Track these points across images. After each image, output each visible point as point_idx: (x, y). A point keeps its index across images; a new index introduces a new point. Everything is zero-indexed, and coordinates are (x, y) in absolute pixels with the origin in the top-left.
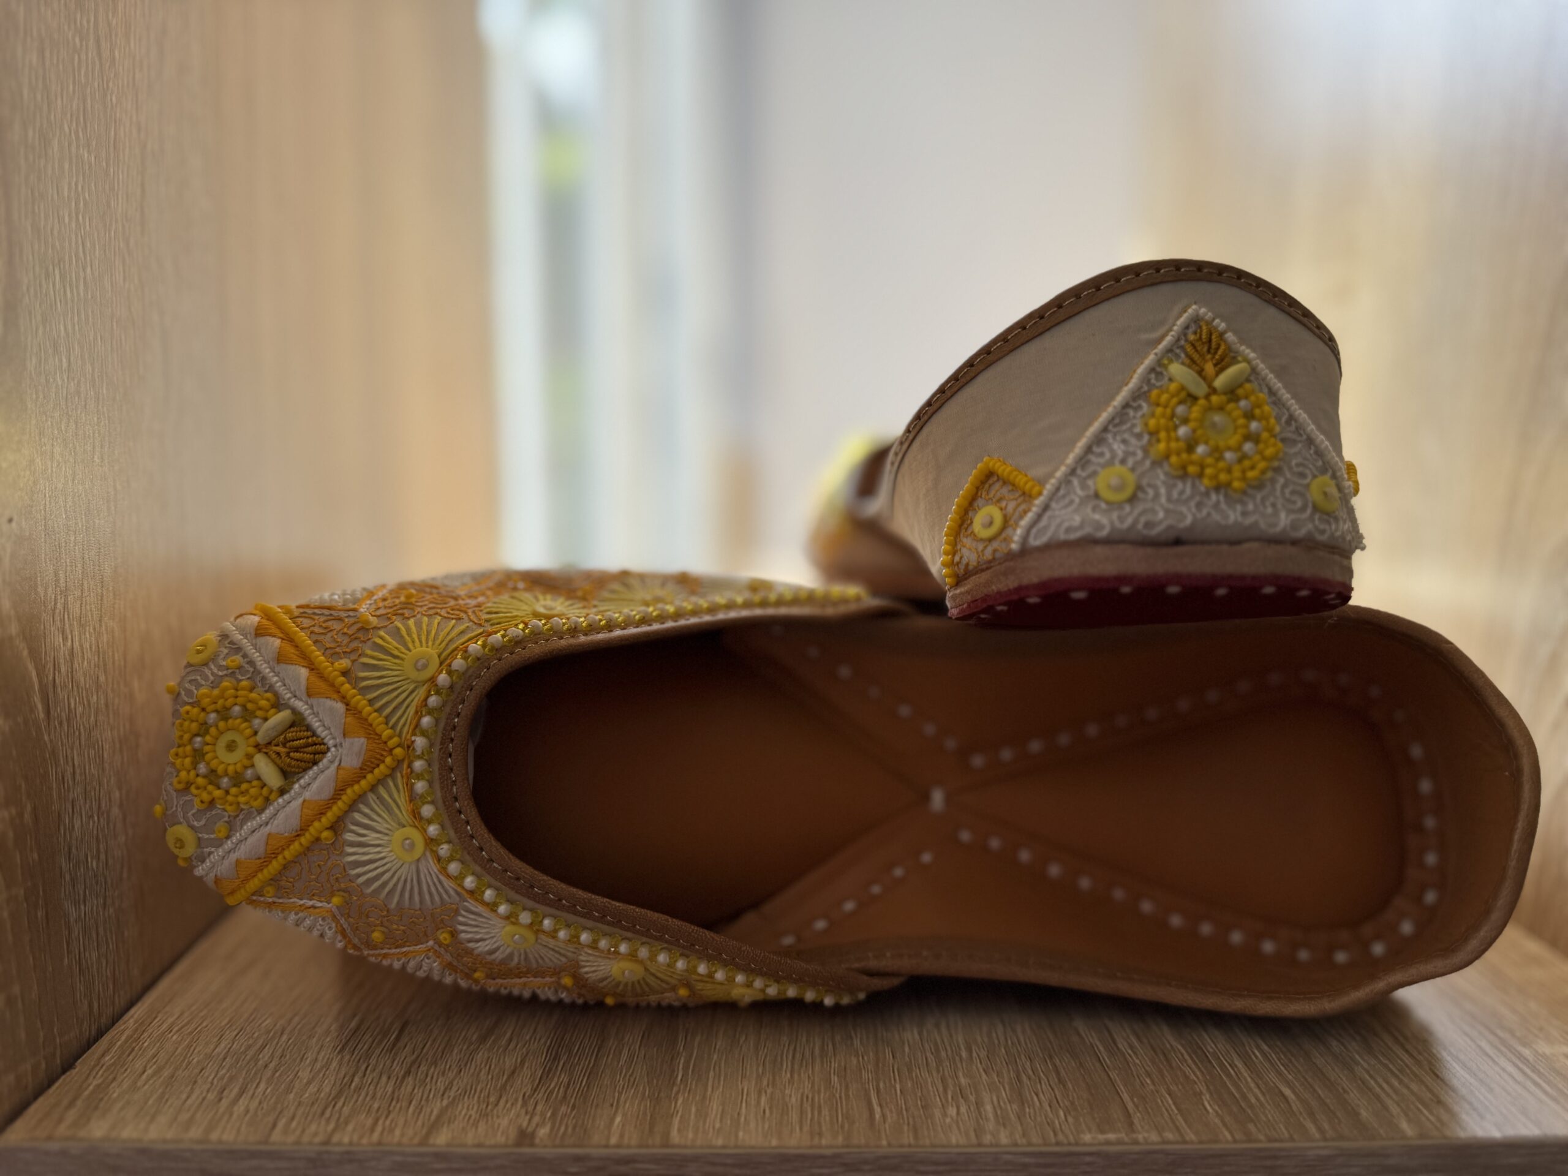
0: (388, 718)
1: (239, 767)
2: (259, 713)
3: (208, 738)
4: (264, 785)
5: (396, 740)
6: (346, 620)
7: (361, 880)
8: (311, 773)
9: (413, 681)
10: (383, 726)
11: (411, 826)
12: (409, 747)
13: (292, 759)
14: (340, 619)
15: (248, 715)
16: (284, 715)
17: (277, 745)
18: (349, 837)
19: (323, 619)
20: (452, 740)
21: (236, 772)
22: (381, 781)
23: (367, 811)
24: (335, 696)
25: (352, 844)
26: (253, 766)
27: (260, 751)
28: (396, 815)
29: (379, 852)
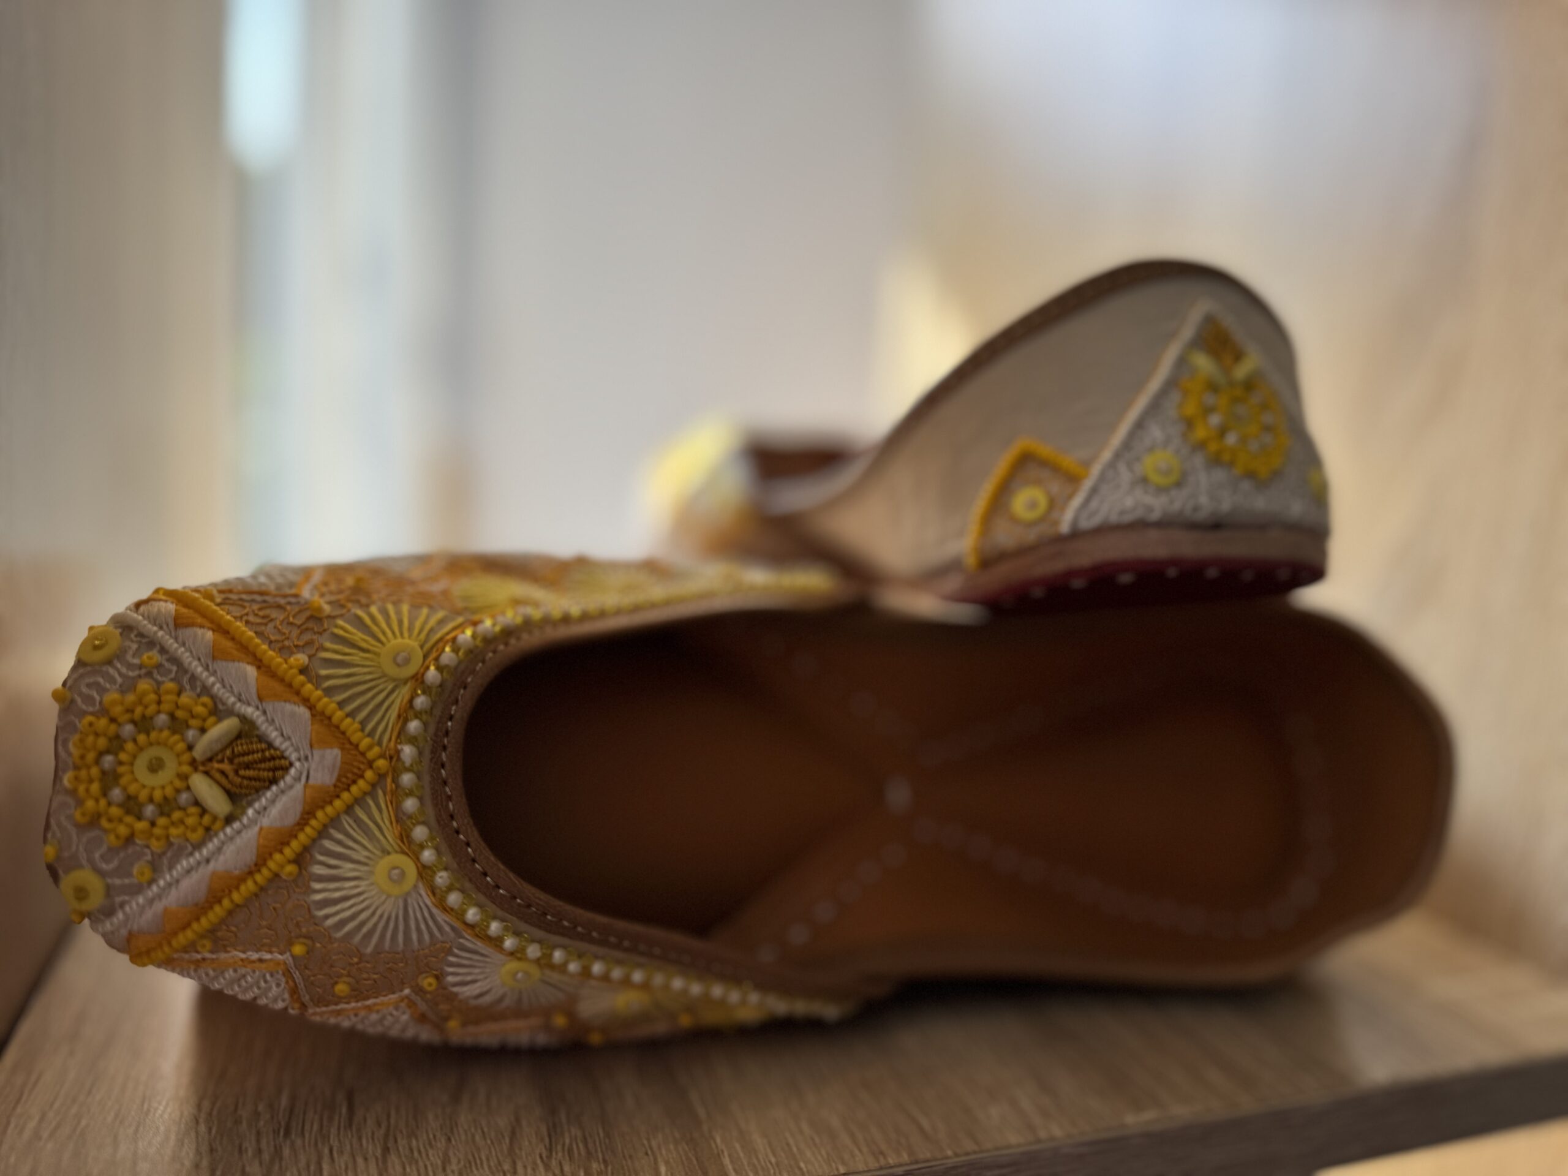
0: (363, 724)
1: (169, 791)
2: (193, 722)
3: (123, 756)
4: (204, 811)
5: (376, 750)
6: (288, 608)
7: (330, 922)
8: (269, 794)
9: (394, 680)
10: (359, 734)
11: (396, 852)
12: (391, 758)
13: (243, 777)
14: (279, 607)
15: (177, 725)
16: (227, 726)
17: (222, 761)
18: (318, 870)
19: (255, 607)
20: (445, 748)
21: (165, 798)
22: (358, 801)
23: (340, 836)
24: (296, 699)
25: (321, 879)
26: (188, 788)
27: (196, 769)
28: (378, 841)
29: (356, 887)
